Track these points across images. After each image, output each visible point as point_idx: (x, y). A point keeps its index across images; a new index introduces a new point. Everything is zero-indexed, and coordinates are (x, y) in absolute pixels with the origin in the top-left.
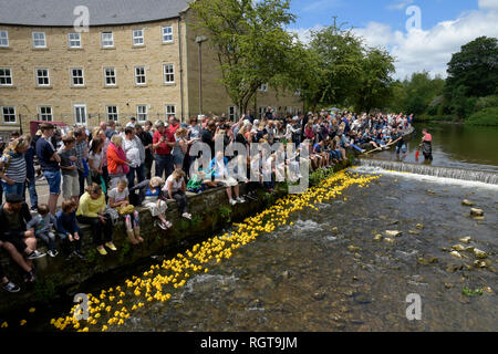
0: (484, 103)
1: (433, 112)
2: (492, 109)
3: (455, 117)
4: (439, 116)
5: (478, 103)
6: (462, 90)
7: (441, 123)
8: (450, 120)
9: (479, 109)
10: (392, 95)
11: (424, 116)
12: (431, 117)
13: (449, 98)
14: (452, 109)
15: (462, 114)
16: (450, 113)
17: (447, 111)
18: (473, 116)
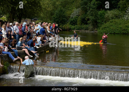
0: (111, 16)
1: (74, 23)
2: (116, 20)
3: (90, 27)
4: (78, 26)
5: (106, 15)
6: (94, 4)
7: (80, 31)
8: (87, 29)
9: (107, 20)
10: (40, 7)
11: (67, 26)
12: (73, 27)
13: (85, 11)
14: (88, 20)
15: (96, 24)
16: (87, 24)
17: (84, 21)
18: (103, 26)
